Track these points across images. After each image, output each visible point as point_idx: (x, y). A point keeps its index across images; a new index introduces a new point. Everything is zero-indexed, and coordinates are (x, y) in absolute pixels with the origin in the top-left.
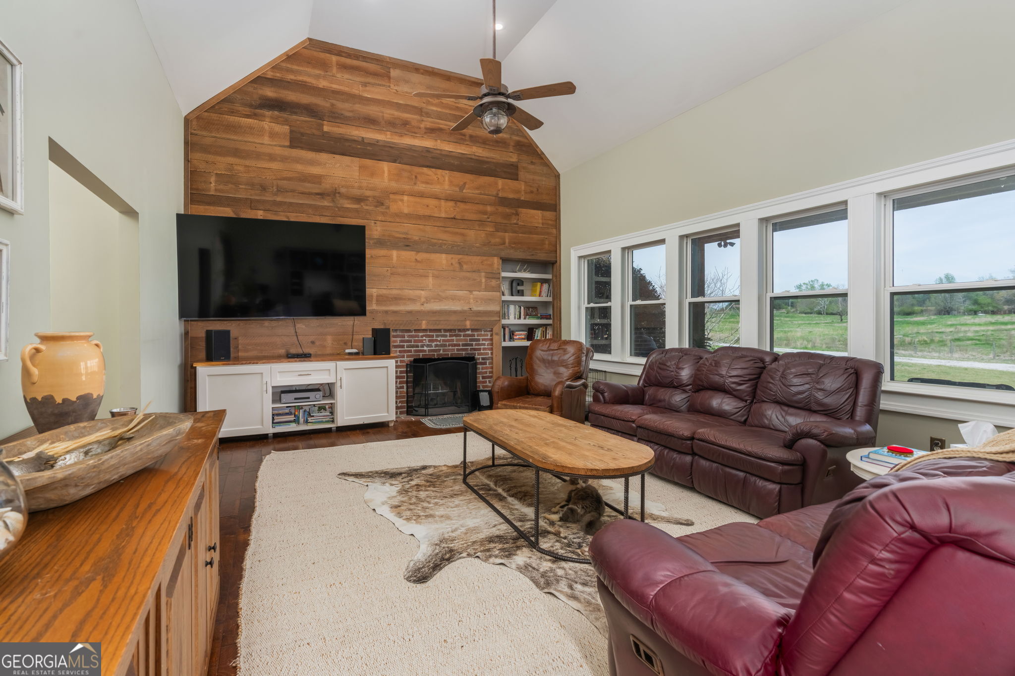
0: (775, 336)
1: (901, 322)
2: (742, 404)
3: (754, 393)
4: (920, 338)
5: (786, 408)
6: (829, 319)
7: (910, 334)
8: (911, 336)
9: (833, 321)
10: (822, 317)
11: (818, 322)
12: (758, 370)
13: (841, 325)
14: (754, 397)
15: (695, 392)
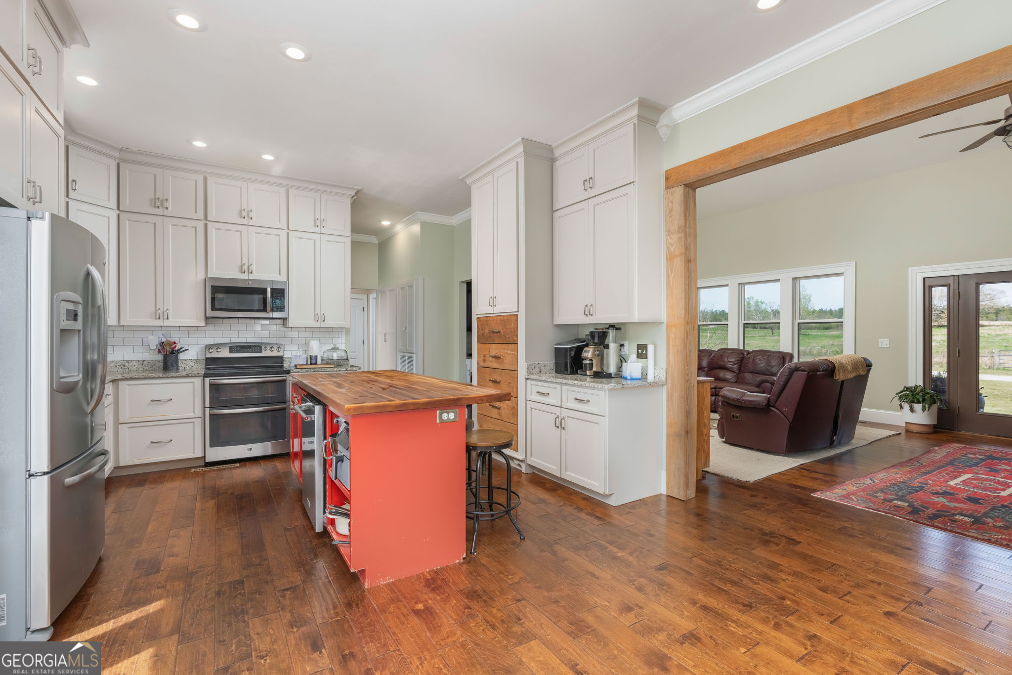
0: (746, 342)
1: (820, 335)
2: (734, 374)
3: (740, 369)
4: (833, 349)
5: (754, 374)
6: (763, 332)
7: (827, 346)
8: (827, 347)
9: (766, 335)
10: (756, 331)
11: (754, 335)
12: (741, 359)
13: (772, 338)
14: (740, 371)
15: (710, 370)
